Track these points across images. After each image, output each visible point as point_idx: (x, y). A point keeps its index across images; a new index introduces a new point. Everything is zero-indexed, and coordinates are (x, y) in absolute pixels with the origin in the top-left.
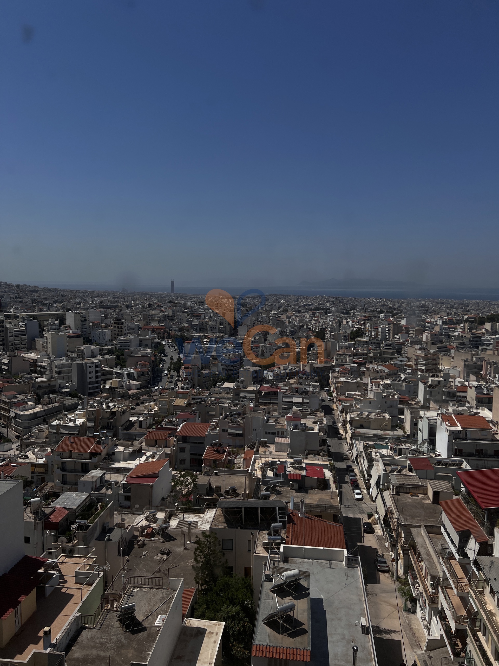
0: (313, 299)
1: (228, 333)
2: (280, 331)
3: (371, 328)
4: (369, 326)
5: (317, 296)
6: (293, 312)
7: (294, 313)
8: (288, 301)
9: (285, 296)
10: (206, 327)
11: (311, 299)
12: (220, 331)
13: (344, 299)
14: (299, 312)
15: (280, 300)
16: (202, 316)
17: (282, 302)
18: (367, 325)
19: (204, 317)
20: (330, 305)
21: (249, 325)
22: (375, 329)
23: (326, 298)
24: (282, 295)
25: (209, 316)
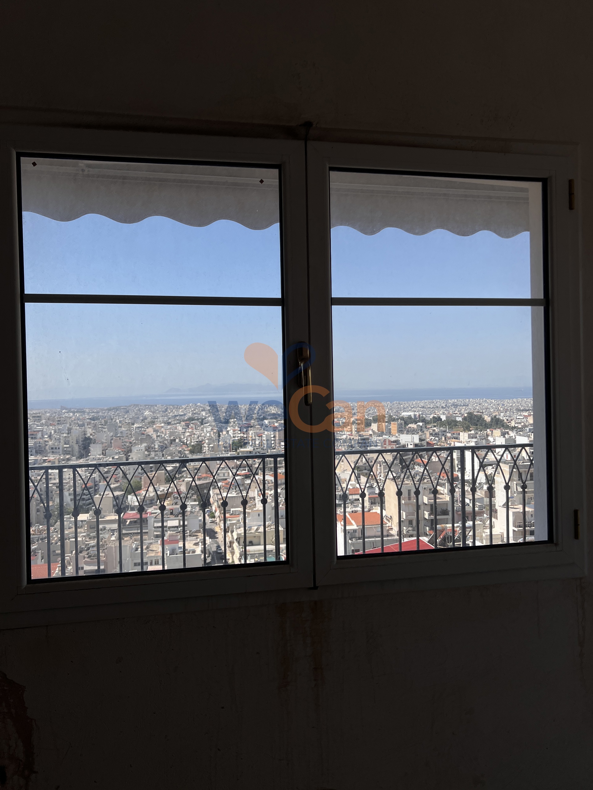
0: (186, 409)
1: (77, 454)
2: (146, 447)
3: (255, 436)
4: (252, 434)
5: (190, 405)
6: (161, 424)
7: (163, 425)
8: (153, 412)
9: (150, 406)
10: (45, 449)
11: (182, 408)
12: (65, 452)
13: (222, 407)
14: (169, 424)
15: (144, 411)
16: (39, 435)
17: (147, 413)
18: (250, 433)
20: (206, 414)
21: (105, 441)
22: (259, 436)
23: (201, 407)
24: (146, 406)
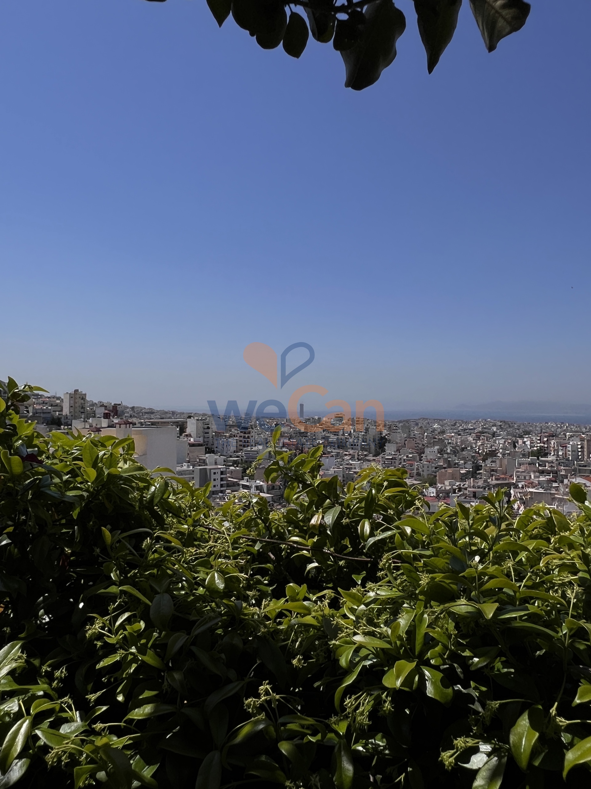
0: (475, 423)
1: (373, 451)
2: (438, 450)
3: (557, 446)
4: (554, 443)
5: (480, 420)
6: (451, 434)
7: (453, 434)
8: (442, 426)
9: (438, 421)
10: (346, 444)
11: (472, 423)
12: (363, 449)
13: (515, 424)
14: (459, 435)
16: (341, 433)
17: (436, 426)
18: (552, 443)
19: (343, 433)
20: (497, 429)
21: (399, 442)
22: (563, 447)
23: (491, 422)
24: (435, 420)
25: (349, 432)
